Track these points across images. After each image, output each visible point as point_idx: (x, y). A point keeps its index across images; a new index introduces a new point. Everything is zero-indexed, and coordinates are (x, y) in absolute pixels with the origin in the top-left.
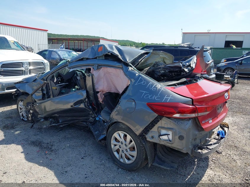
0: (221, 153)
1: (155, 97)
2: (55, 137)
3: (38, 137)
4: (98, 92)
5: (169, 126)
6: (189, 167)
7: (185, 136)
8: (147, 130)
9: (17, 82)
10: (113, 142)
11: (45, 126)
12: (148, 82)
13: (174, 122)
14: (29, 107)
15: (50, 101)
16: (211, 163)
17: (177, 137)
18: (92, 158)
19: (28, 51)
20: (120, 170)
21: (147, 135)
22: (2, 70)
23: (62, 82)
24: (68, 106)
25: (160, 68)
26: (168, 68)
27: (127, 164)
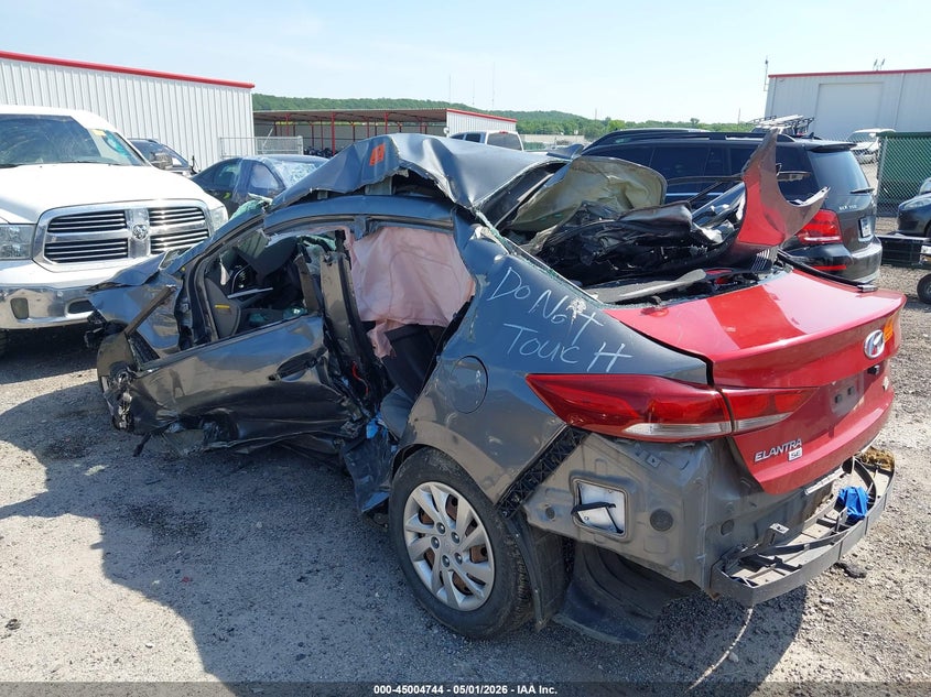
0: (863, 576)
1: (560, 350)
2: (217, 492)
3: (160, 490)
4: (372, 325)
5: (613, 470)
6: (717, 632)
7: (676, 512)
8: (528, 483)
9: (97, 286)
10: (411, 522)
11: (186, 451)
12: (538, 288)
13: (632, 455)
14: (117, 380)
15: (195, 358)
16: (811, 616)
17: (645, 517)
18: (340, 578)
19: (156, 165)
20: (436, 631)
21: (527, 500)
22: (53, 241)
23: (249, 283)
24: (259, 378)
25: (600, 228)
26: (630, 226)
27: (463, 613)
